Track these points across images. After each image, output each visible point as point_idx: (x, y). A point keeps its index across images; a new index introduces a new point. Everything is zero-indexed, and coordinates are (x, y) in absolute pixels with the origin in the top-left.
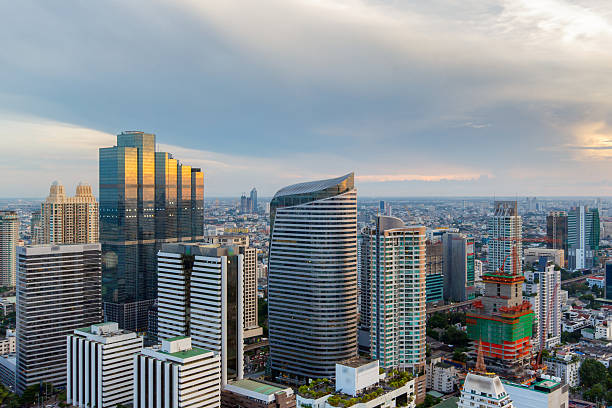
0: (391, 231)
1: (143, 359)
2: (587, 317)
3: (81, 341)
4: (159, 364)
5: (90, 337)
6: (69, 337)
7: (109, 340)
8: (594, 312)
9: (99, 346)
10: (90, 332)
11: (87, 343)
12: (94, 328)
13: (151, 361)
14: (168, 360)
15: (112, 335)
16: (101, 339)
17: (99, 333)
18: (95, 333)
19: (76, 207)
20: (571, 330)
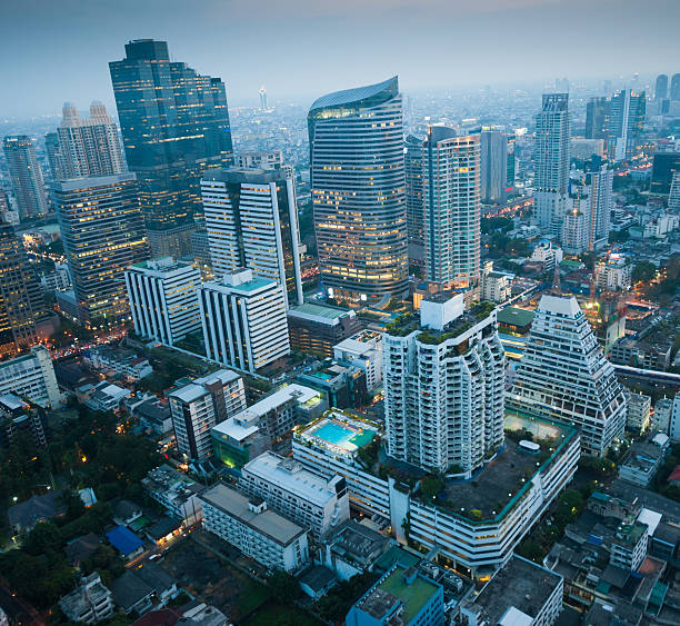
0: (445, 142)
1: (207, 293)
2: (633, 214)
3: (139, 277)
4: (224, 298)
5: (148, 272)
6: (126, 273)
7: (168, 275)
8: (640, 208)
9: (160, 282)
10: (146, 267)
11: (146, 279)
12: (149, 263)
13: (216, 296)
14: (233, 294)
15: (170, 269)
16: (158, 274)
17: (155, 268)
18: (151, 268)
19: (93, 129)
20: (618, 229)
